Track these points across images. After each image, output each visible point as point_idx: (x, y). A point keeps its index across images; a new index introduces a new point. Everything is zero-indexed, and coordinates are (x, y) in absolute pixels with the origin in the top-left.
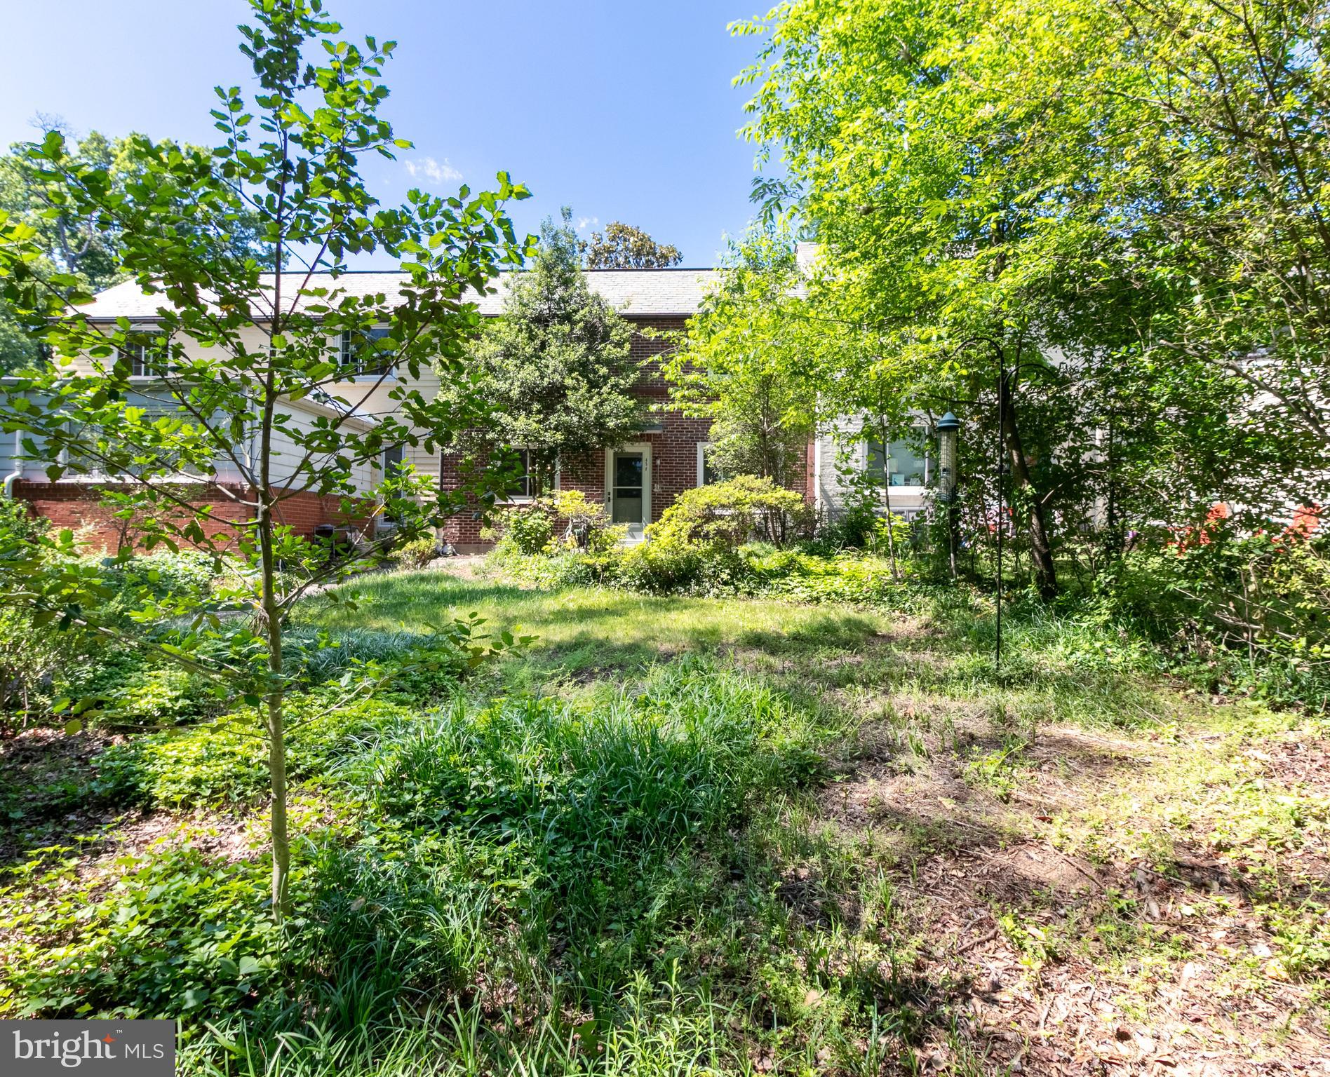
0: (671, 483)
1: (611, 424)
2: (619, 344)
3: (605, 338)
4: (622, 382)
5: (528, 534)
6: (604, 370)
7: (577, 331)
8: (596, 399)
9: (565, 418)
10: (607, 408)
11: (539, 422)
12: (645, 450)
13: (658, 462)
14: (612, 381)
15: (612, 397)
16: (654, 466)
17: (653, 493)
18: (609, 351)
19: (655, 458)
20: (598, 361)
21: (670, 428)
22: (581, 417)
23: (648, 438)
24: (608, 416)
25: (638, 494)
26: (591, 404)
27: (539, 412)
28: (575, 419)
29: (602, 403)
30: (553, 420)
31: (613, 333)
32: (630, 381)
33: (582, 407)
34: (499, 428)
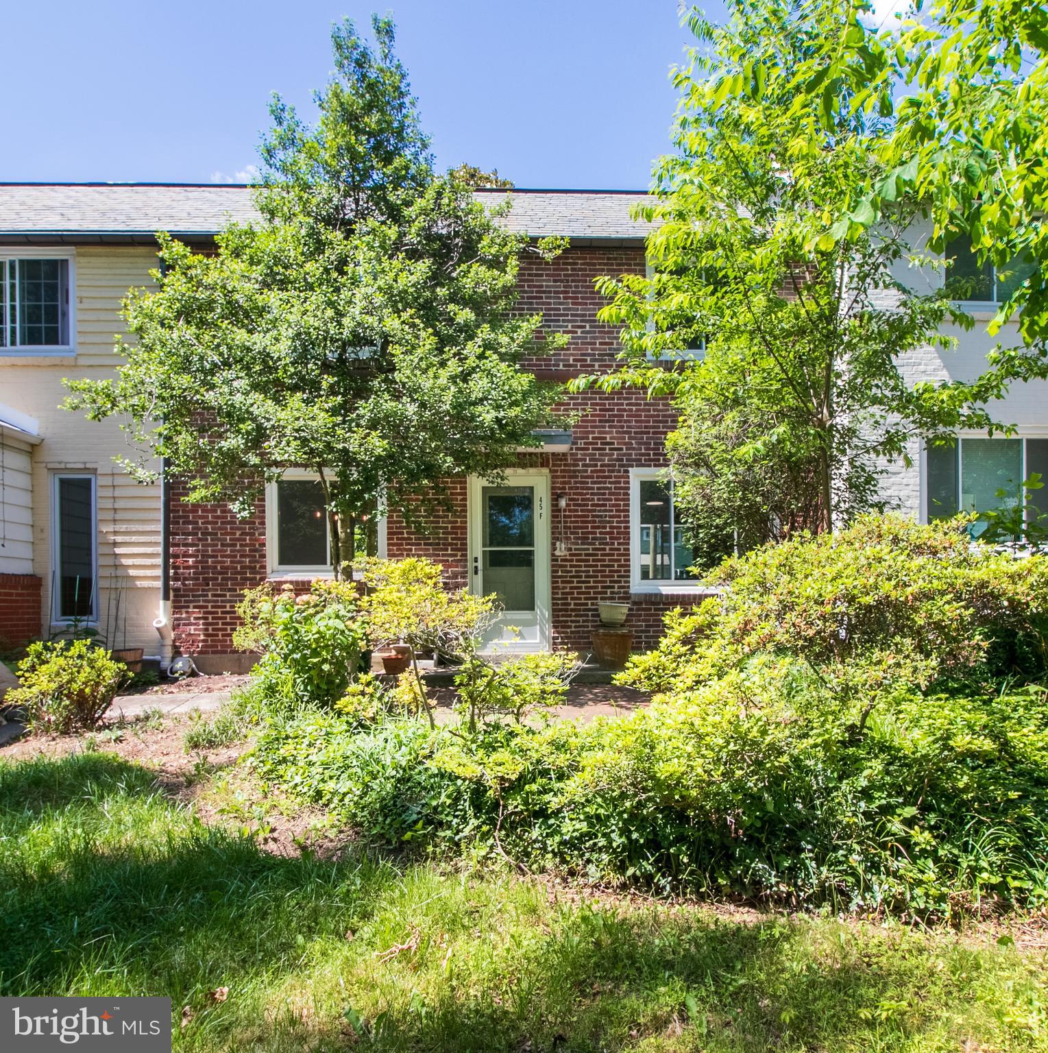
0: (584, 539)
1: (487, 415)
2: (496, 263)
3: (470, 251)
4: (504, 339)
5: (315, 653)
6: (465, 315)
7: (412, 238)
8: (453, 367)
9: (389, 405)
10: (478, 385)
11: (334, 411)
12: (538, 481)
13: (563, 503)
14: (484, 332)
15: (487, 364)
16: (555, 509)
17: (554, 558)
18: (475, 277)
19: (556, 497)
20: (453, 299)
21: (581, 444)
22: (423, 405)
23: (542, 461)
24: (481, 401)
25: (526, 560)
26: (444, 374)
27: (332, 391)
28: (412, 409)
29: (465, 376)
30: (365, 409)
31: (486, 241)
32: (521, 336)
33: (426, 383)
34: (247, 426)
